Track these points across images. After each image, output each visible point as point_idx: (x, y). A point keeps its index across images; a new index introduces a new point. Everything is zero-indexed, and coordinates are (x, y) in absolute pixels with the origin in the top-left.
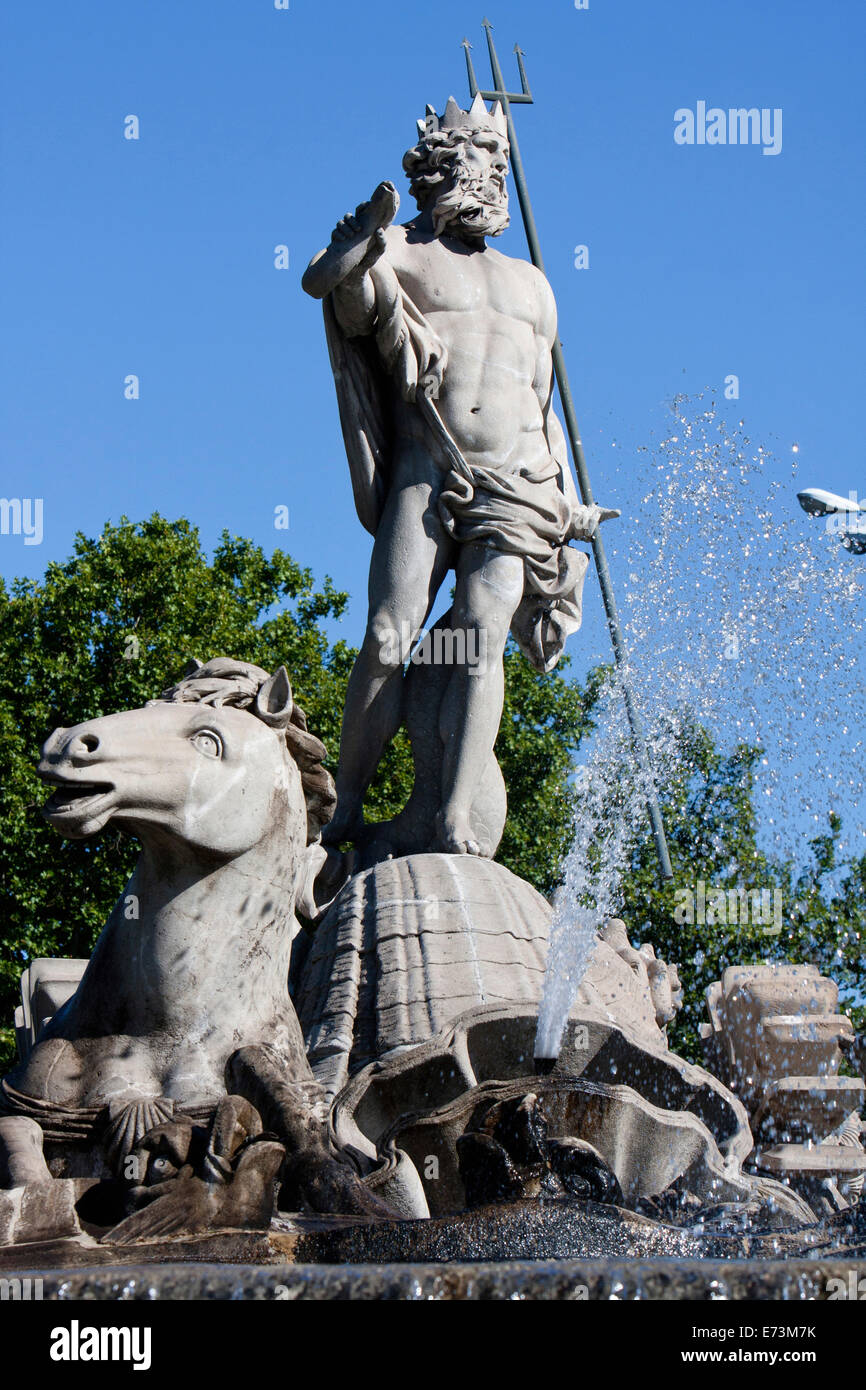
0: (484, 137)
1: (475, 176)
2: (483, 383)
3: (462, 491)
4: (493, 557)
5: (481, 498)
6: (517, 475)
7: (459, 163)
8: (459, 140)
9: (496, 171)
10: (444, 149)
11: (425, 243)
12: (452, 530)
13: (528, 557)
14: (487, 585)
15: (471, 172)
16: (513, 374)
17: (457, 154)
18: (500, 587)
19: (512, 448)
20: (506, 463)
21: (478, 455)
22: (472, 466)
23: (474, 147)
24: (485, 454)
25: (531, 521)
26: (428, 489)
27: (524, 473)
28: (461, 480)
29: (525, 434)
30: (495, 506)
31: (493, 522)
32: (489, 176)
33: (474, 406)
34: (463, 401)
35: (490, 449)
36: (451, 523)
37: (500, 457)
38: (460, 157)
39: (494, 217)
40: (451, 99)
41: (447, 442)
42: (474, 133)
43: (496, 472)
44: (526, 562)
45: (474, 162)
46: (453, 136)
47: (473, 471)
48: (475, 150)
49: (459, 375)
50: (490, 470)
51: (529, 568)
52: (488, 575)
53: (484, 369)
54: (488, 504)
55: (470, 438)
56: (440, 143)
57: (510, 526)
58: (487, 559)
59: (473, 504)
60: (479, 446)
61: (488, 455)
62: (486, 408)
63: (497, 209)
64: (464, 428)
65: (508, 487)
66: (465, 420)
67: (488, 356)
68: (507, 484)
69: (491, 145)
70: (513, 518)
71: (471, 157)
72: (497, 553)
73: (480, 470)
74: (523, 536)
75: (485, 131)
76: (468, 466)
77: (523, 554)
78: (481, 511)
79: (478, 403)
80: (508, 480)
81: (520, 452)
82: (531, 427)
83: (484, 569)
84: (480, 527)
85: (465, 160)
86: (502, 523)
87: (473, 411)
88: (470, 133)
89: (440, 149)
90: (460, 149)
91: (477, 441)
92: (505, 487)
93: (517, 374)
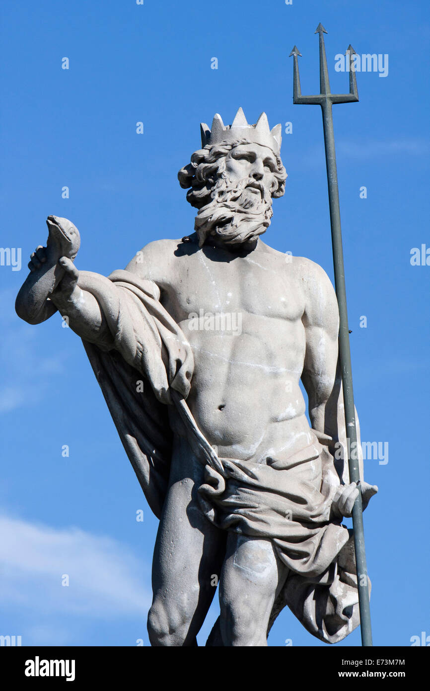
0: (242, 150)
1: (232, 187)
2: (229, 381)
3: (214, 483)
4: (242, 542)
5: (232, 488)
6: (264, 464)
7: (220, 176)
8: (218, 155)
9: (253, 180)
10: (206, 165)
11: (189, 254)
12: (212, 519)
13: (276, 540)
14: (239, 570)
15: (229, 183)
16: (261, 370)
17: (217, 168)
18: (249, 570)
19: (261, 439)
20: (256, 453)
21: (228, 449)
22: (225, 459)
23: (233, 160)
24: (234, 447)
25: (275, 506)
26: (190, 483)
27: (270, 462)
28: (213, 473)
29: (276, 424)
30: (243, 495)
31: (241, 510)
32: (244, 185)
33: (221, 403)
34: (210, 399)
35: (238, 442)
36: (211, 513)
37: (249, 449)
38: (220, 171)
39: (245, 224)
40: (218, 116)
41: (199, 438)
42: (233, 146)
43: (243, 464)
44: (275, 545)
45: (232, 173)
46: (213, 151)
47: (224, 464)
48: (234, 163)
49: (206, 376)
50: (237, 461)
51: (278, 550)
52: (238, 560)
53: (230, 368)
54: (237, 494)
55: (217, 433)
56: (203, 160)
57: (255, 512)
58: (238, 544)
59: (225, 494)
60: (226, 440)
61: (237, 448)
62: (230, 405)
63: (249, 216)
64: (211, 425)
65: (253, 476)
66: (213, 417)
67: (233, 356)
68: (252, 474)
69: (249, 156)
70: (257, 505)
71: (230, 169)
72: (245, 538)
73: (230, 463)
74: (269, 522)
75: (243, 144)
76: (219, 459)
77: (270, 538)
78: (232, 500)
79: (224, 400)
80: (254, 470)
81: (270, 441)
82: (280, 418)
83: (236, 555)
84: (231, 515)
85: (226, 173)
86: (247, 511)
87: (221, 408)
88: (229, 147)
89: (203, 165)
90: (221, 163)
91: (224, 436)
92: (250, 476)
93: (267, 369)
